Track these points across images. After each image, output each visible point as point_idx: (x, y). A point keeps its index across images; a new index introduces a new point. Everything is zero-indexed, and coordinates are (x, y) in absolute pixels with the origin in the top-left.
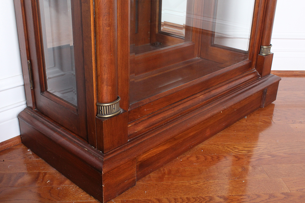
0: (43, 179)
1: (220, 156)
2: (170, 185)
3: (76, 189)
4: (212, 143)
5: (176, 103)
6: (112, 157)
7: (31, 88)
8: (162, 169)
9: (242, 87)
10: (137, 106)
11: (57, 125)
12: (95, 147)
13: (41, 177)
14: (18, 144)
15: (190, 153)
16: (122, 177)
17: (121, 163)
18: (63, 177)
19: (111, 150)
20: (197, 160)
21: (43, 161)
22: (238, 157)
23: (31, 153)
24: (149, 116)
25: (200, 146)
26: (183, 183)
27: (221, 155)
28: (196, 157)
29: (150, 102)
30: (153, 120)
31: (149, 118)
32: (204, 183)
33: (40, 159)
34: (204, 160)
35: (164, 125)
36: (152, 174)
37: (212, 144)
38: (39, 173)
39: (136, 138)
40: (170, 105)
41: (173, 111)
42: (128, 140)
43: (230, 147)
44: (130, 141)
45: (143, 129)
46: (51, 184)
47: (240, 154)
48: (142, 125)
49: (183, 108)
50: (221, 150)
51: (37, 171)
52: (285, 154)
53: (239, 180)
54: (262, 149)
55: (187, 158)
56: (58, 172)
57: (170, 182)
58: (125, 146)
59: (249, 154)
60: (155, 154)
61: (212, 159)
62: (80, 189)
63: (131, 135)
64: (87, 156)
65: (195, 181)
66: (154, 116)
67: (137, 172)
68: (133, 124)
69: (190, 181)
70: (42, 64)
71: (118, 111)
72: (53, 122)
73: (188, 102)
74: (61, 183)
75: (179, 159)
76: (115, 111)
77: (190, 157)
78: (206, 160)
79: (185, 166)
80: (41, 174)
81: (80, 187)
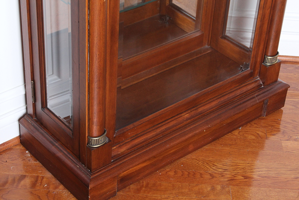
0: (41, 183)
1: (196, 173)
2: (145, 198)
3: (68, 194)
4: (194, 157)
5: (160, 124)
6: (97, 176)
7: (33, 102)
8: (141, 182)
9: (236, 101)
10: (122, 132)
11: (55, 139)
12: (85, 166)
13: (40, 181)
14: (17, 144)
15: (170, 167)
16: (105, 190)
17: (105, 180)
18: (58, 182)
19: (98, 170)
20: (175, 175)
21: (41, 165)
22: (213, 175)
23: (29, 155)
24: (132, 138)
25: (182, 160)
26: (156, 196)
27: (198, 171)
28: (174, 171)
29: (134, 127)
30: (136, 142)
31: (133, 140)
32: (174, 198)
33: (38, 162)
34: (181, 175)
35: (145, 146)
36: (132, 186)
37: (194, 159)
38: (38, 176)
39: (119, 159)
40: (154, 126)
41: (156, 132)
42: (112, 161)
43: (209, 163)
44: (113, 162)
45: (125, 151)
46: (48, 188)
47: (216, 172)
48: (125, 147)
49: (165, 129)
50: (200, 167)
51: (36, 175)
52: (259, 176)
53: (205, 198)
54: (240, 168)
55: (166, 172)
56: (53, 176)
57: (145, 195)
58: (109, 166)
59: (224, 173)
60: (134, 171)
61: (188, 176)
62: (71, 194)
63: (115, 156)
64: (79, 172)
65: (166, 196)
66: (137, 138)
67: (118, 185)
68: (118, 146)
69: (162, 195)
70: (44, 88)
71: (104, 142)
72: (51, 135)
73: (172, 122)
74: (56, 188)
75: (159, 172)
76: (102, 142)
77: (169, 171)
78: (182, 175)
79: (162, 181)
80: (39, 178)
81: (71, 193)
